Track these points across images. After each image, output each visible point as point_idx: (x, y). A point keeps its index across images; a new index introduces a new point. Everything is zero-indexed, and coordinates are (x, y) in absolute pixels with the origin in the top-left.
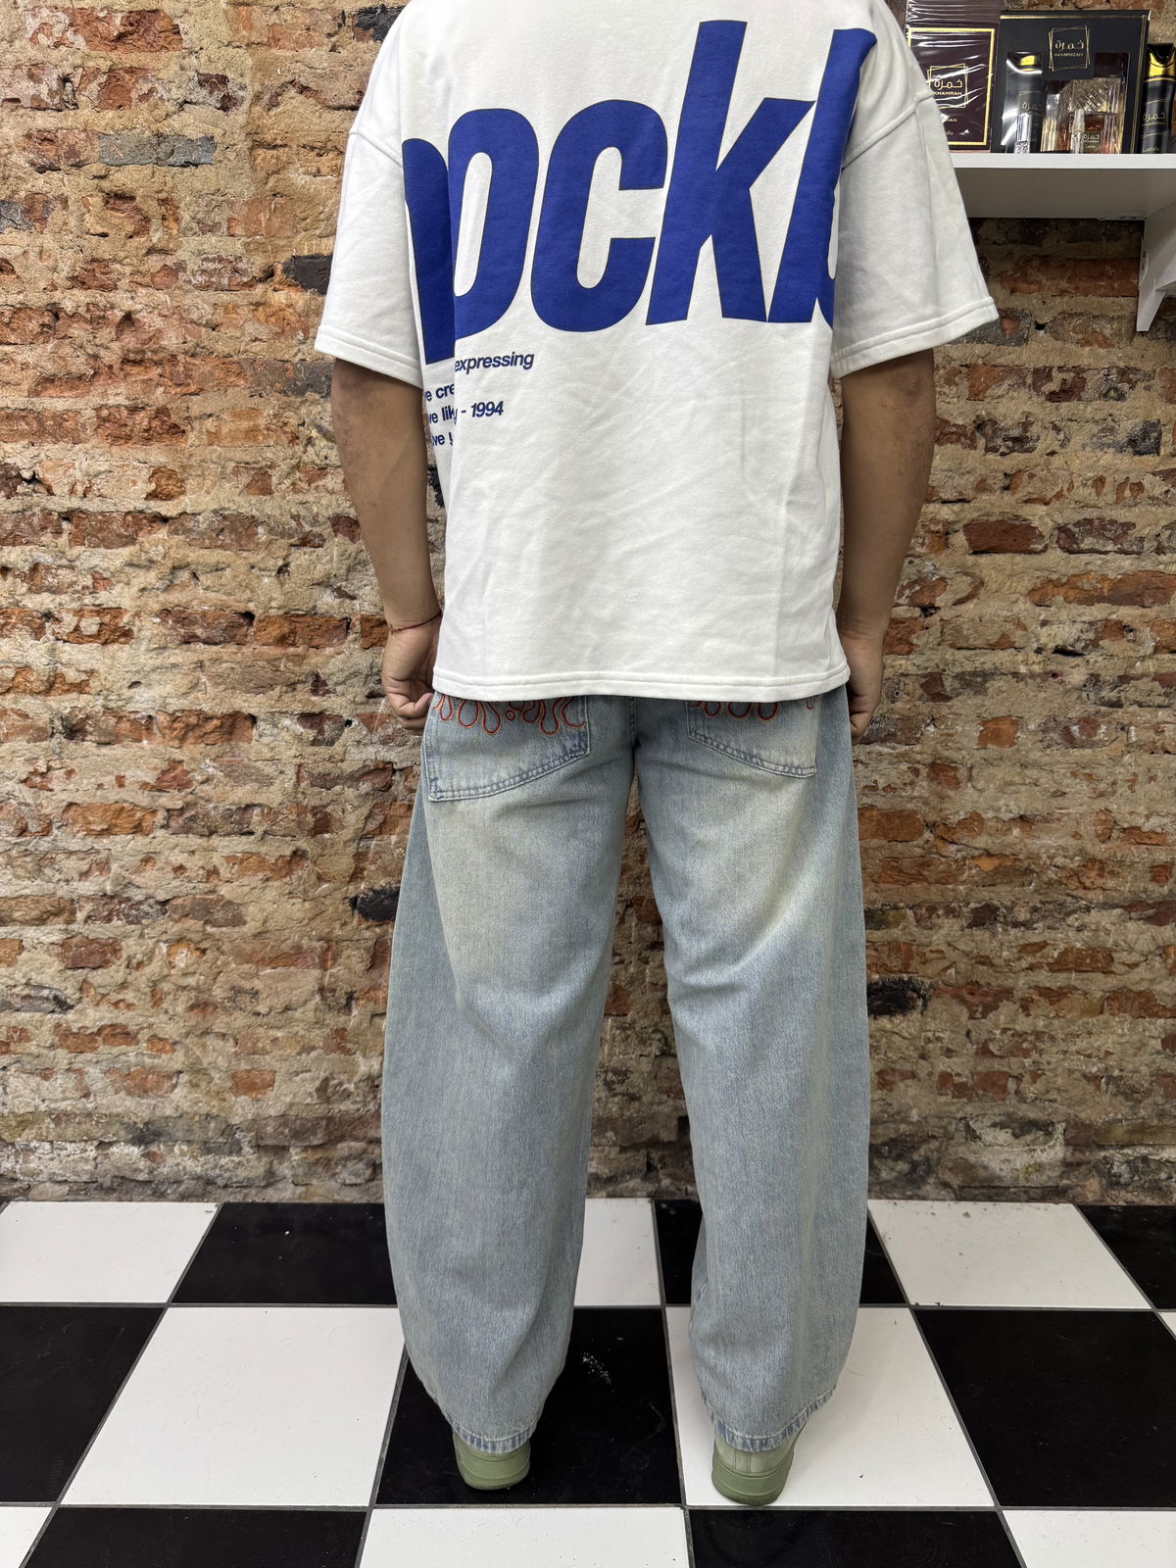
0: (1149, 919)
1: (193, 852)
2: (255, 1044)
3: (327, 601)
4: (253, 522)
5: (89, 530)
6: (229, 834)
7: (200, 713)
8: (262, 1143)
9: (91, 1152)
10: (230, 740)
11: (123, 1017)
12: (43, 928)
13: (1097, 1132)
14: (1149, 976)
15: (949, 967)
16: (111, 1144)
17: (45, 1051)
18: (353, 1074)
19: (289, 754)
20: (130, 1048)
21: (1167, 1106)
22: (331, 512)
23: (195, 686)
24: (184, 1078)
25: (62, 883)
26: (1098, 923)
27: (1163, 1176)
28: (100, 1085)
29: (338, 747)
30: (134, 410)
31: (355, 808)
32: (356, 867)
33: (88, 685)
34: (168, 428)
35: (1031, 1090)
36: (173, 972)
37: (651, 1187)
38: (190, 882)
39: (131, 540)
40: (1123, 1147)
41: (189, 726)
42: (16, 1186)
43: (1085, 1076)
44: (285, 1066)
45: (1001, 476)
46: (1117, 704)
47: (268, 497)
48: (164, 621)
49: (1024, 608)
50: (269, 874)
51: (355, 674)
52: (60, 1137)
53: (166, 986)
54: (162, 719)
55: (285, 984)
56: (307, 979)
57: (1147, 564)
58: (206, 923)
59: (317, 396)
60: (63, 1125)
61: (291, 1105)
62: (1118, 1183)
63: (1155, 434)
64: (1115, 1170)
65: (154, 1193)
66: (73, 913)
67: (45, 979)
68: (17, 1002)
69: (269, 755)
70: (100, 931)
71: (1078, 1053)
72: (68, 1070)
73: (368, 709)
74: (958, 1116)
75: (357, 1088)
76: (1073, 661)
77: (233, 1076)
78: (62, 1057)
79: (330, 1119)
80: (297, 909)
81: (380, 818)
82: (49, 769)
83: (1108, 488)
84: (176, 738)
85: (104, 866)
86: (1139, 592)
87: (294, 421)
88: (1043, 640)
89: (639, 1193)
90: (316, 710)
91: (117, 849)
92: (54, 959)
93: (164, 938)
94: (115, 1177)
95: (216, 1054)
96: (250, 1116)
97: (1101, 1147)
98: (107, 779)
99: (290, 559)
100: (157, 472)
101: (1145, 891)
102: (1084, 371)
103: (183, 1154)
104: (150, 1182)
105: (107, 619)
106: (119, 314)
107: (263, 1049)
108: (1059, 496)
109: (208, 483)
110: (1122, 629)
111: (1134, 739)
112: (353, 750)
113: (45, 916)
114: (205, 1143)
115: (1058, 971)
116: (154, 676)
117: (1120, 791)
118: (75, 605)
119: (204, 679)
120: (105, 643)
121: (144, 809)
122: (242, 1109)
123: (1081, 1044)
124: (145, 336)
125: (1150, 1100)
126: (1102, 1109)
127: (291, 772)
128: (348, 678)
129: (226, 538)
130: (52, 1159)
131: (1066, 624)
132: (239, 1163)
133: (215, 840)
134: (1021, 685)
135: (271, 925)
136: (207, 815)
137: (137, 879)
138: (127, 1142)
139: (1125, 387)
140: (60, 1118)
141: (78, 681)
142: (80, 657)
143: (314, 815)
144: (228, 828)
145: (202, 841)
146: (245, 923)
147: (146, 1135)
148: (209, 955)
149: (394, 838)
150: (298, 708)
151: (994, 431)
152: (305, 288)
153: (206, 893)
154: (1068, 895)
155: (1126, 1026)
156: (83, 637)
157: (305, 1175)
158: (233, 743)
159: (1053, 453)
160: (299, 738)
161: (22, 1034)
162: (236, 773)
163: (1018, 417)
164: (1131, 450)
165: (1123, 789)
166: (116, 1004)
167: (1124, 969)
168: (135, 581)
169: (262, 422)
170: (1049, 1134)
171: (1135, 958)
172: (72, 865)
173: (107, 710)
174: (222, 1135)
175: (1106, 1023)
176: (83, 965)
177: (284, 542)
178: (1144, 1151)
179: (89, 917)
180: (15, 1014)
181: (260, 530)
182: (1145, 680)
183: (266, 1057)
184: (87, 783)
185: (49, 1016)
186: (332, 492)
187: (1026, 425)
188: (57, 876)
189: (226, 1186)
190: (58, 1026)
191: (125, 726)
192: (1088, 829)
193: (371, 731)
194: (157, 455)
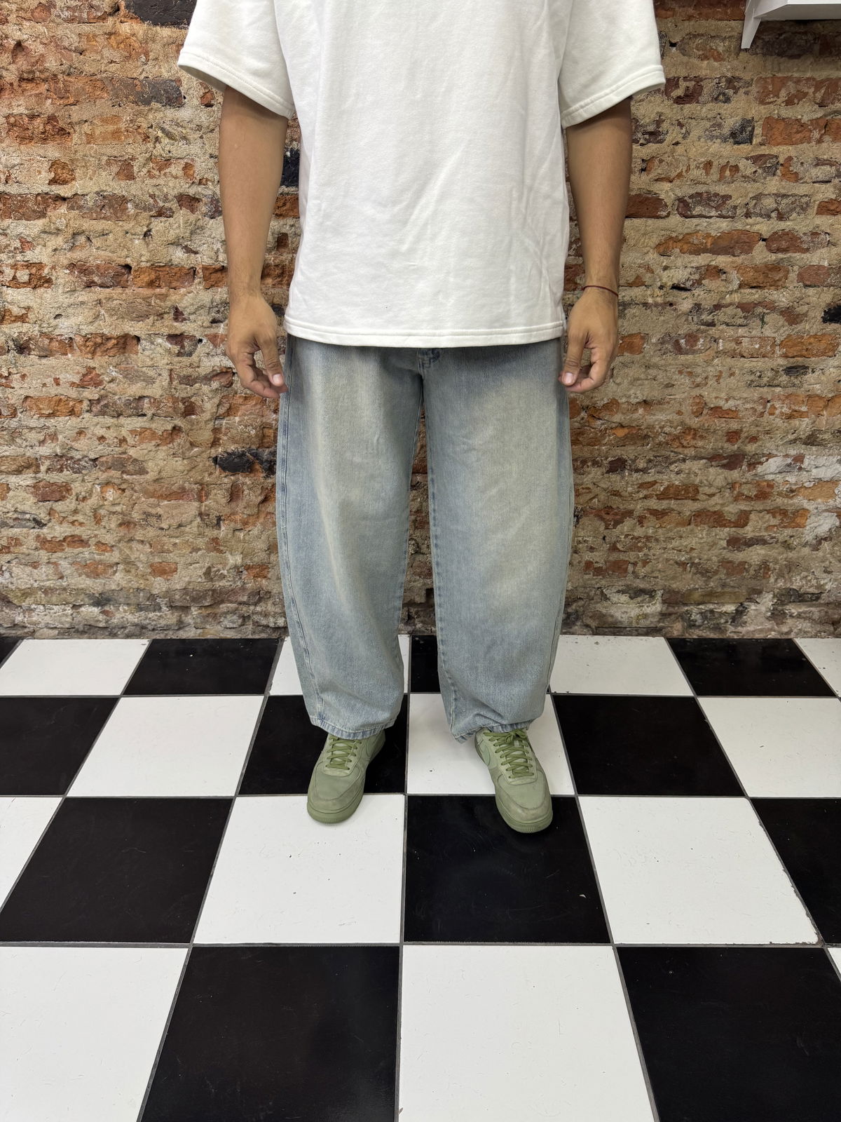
0: (724, 466)
1: (109, 427)
2: (162, 547)
3: (179, 256)
4: (124, 200)
5: (13, 207)
6: (130, 416)
7: (102, 335)
8: (173, 605)
9: (69, 611)
10: (124, 353)
11: (78, 531)
12: (20, 476)
13: (683, 595)
14: (721, 502)
15: (594, 498)
16: (80, 606)
17: (32, 552)
18: (226, 564)
19: (163, 362)
20: (84, 550)
21: (728, 580)
22: (176, 192)
23: (97, 317)
24: (121, 567)
25: (28, 448)
26: (690, 469)
27: (722, 621)
28: (69, 571)
29: (194, 358)
30: (32, 117)
31: (210, 399)
32: (215, 438)
33: (27, 317)
34: (57, 131)
35: (642, 571)
36: (105, 503)
37: (410, 628)
38: (109, 446)
39: (42, 215)
40: (699, 604)
41: (97, 344)
42: (26, 630)
43: (677, 563)
44: (183, 560)
45: (639, 161)
46: (712, 324)
47: (132, 182)
48: (72, 272)
49: (653, 257)
50: (159, 442)
51: (202, 307)
52: (48, 602)
53: (102, 512)
54: (78, 339)
55: (178, 511)
56: (191, 508)
57: (739, 226)
58: (123, 472)
59: (159, 105)
60: (50, 595)
61: (189, 582)
62: (694, 625)
63: (750, 128)
64: (693, 618)
65: (110, 635)
66: (38, 466)
67: (26, 508)
68: (11, 522)
69: (150, 363)
70: (55, 477)
71: (673, 549)
72: (48, 563)
73: (213, 331)
74: (596, 586)
75: (228, 573)
76: (684, 294)
77: (151, 566)
78: (43, 555)
79: (214, 591)
80: (179, 464)
81: (227, 406)
82: (10, 374)
83: (714, 170)
84: (89, 352)
85: (53, 437)
86: (732, 245)
87: (144, 125)
88: (664, 280)
89: (403, 632)
90: (178, 332)
91: (60, 426)
92: (30, 495)
93: (97, 482)
94: (86, 625)
95: (138, 553)
96: (164, 589)
97: (686, 605)
98: (49, 380)
99: (151, 226)
100: (54, 164)
101: (722, 448)
102: (702, 81)
103: (125, 611)
104: (107, 628)
105: (34, 271)
106: (13, 43)
107: (168, 550)
108: (680, 175)
109: (90, 172)
110: (719, 272)
111: (721, 348)
112: (205, 359)
113: (21, 469)
114: (138, 605)
115: (663, 499)
116: (70, 310)
117: (710, 383)
118: (11, 261)
119: (103, 312)
120: (35, 288)
121: (74, 400)
122: (159, 585)
123: (675, 543)
124: (33, 60)
125: (717, 577)
126: (685, 583)
127: (166, 374)
128: (197, 310)
129: (107, 212)
130: (46, 615)
131: (681, 268)
132: (160, 616)
133: (122, 420)
134: (649, 311)
135: (164, 474)
136: (115, 403)
137: (75, 445)
138: (90, 605)
139: (730, 92)
140: (47, 591)
141: (21, 314)
142: (19, 298)
143: (184, 403)
144: (130, 412)
145: (114, 420)
146: (147, 473)
147: (101, 601)
148: (127, 493)
149: (237, 419)
150: (166, 331)
151: (636, 128)
152: (143, 20)
153: (120, 454)
154: (672, 451)
155: (705, 533)
156: (19, 283)
157: (202, 622)
158: (127, 355)
159: (677, 143)
160: (169, 351)
161: (17, 542)
162: (131, 376)
163: (653, 116)
164: (732, 140)
165: (711, 382)
166: (73, 523)
167: (705, 497)
168: (49, 244)
169: (123, 126)
170: (652, 597)
171: (713, 490)
172: (33, 437)
173: (42, 334)
174: (148, 600)
175: (692, 530)
176: (49, 499)
177: (146, 214)
178: (711, 606)
179: (49, 469)
180: (10, 529)
181: (129, 205)
182: (731, 307)
183: (170, 554)
184: (36, 383)
185: (32, 530)
186: (176, 178)
187: (659, 123)
188: (25, 444)
189: (153, 630)
190: (38, 536)
191: (55, 344)
192: (687, 409)
193: (215, 346)
194: (53, 151)
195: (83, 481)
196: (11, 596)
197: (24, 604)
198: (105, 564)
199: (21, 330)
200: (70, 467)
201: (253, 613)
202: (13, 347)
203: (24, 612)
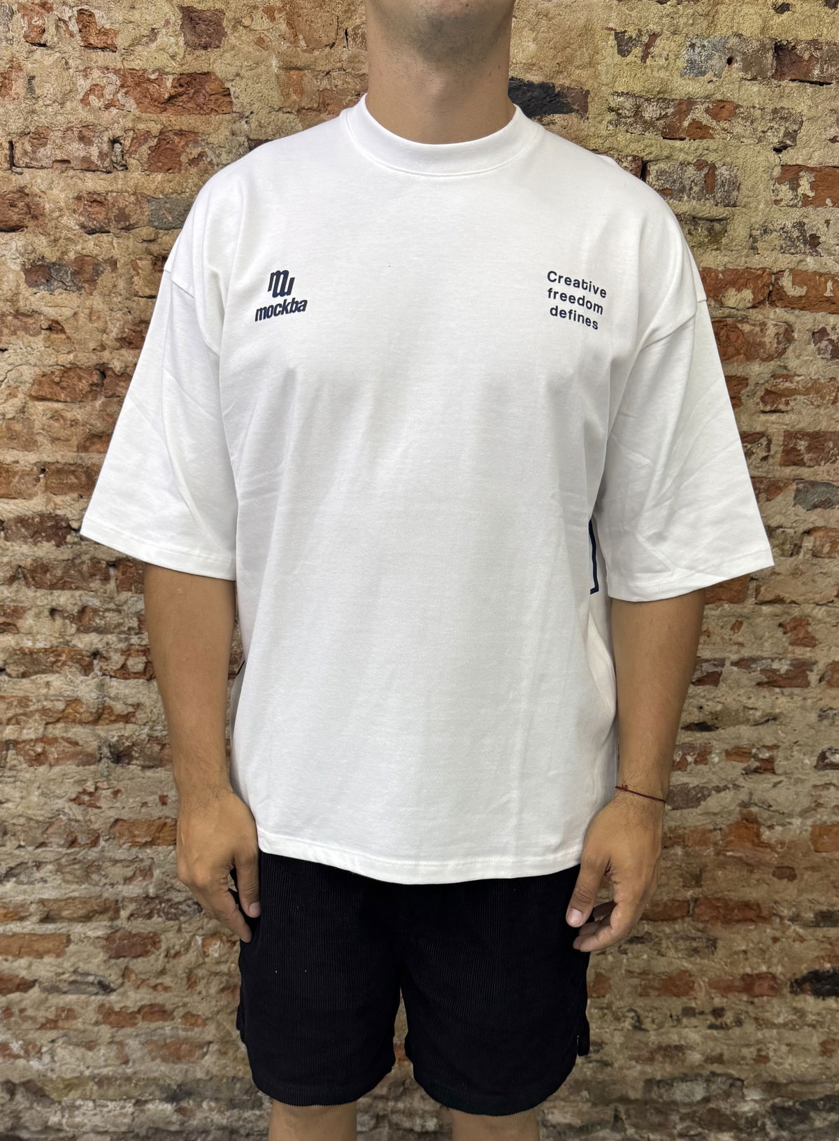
195: (179, 930)
196: (47, 1088)
197: (65, 1099)
198: (192, 1044)
199: (123, 733)
200: (164, 913)
201: (393, 1112)
202: (109, 754)
203: (63, 1110)
